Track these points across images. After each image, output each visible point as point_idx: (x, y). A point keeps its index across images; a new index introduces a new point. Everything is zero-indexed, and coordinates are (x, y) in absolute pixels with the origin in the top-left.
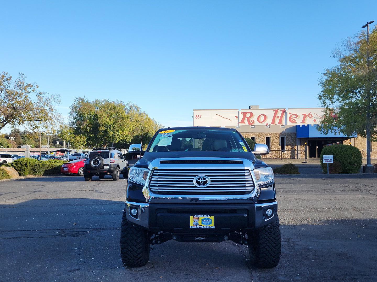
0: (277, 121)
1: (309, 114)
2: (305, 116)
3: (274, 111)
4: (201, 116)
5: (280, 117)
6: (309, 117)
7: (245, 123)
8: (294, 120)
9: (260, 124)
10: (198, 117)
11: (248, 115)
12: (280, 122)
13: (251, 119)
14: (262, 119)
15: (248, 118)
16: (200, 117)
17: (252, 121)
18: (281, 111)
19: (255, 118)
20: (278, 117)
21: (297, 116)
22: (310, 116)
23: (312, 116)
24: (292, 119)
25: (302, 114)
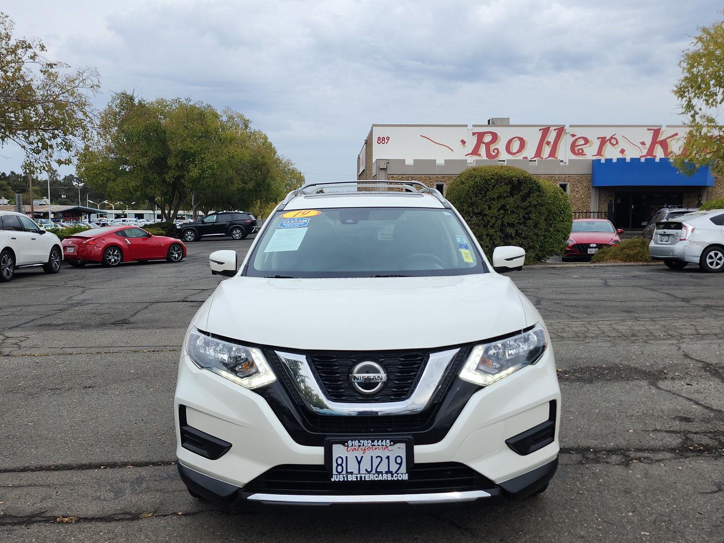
0: (547, 151)
1: (611, 138)
2: (603, 141)
3: (540, 130)
4: (388, 138)
5: (552, 144)
6: (610, 143)
7: (480, 155)
8: (580, 149)
9: (511, 157)
10: (383, 142)
11: (488, 138)
12: (553, 153)
13: (492, 147)
14: (516, 146)
15: (488, 145)
16: (386, 141)
17: (496, 151)
18: (555, 130)
19: (501, 145)
20: (548, 143)
21: (586, 141)
22: (614, 141)
23: (617, 143)
24: (576, 149)
25: (598, 138)
